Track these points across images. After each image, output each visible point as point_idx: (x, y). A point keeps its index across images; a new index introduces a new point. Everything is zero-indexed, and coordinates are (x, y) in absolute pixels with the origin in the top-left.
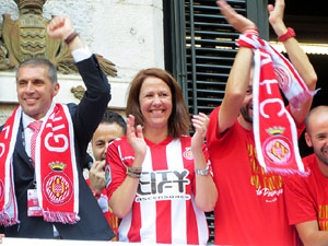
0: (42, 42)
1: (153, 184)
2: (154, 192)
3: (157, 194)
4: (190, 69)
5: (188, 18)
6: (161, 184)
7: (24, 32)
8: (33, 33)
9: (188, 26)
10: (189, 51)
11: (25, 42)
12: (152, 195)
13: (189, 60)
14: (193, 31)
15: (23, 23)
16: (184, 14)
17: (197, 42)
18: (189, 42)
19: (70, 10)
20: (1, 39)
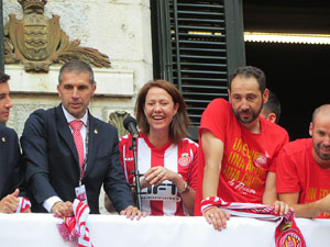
0: (45, 38)
2: (149, 192)
3: (152, 195)
4: (175, 59)
5: (172, 15)
7: (28, 30)
8: (36, 30)
9: (172, 21)
10: (174, 44)
11: (29, 38)
12: (147, 195)
13: (174, 52)
14: (177, 26)
15: (27, 21)
16: (168, 11)
17: (180, 36)
18: (173, 36)
19: (68, 10)
20: (8, 36)
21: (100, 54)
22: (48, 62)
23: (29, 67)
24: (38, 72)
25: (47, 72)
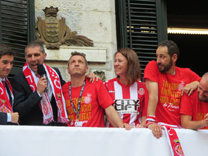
0: (57, 30)
1: (122, 106)
2: (122, 109)
3: (124, 110)
4: (129, 42)
5: (127, 18)
6: (126, 106)
7: (48, 26)
8: (53, 26)
9: (128, 21)
10: (128, 34)
11: (49, 31)
12: (122, 111)
13: (129, 38)
14: (130, 24)
15: (48, 21)
16: (126, 16)
17: (132, 29)
18: (128, 29)
19: (70, 15)
20: (37, 29)
21: (88, 39)
22: (59, 43)
23: (49, 46)
24: (53, 49)
25: (58, 49)
